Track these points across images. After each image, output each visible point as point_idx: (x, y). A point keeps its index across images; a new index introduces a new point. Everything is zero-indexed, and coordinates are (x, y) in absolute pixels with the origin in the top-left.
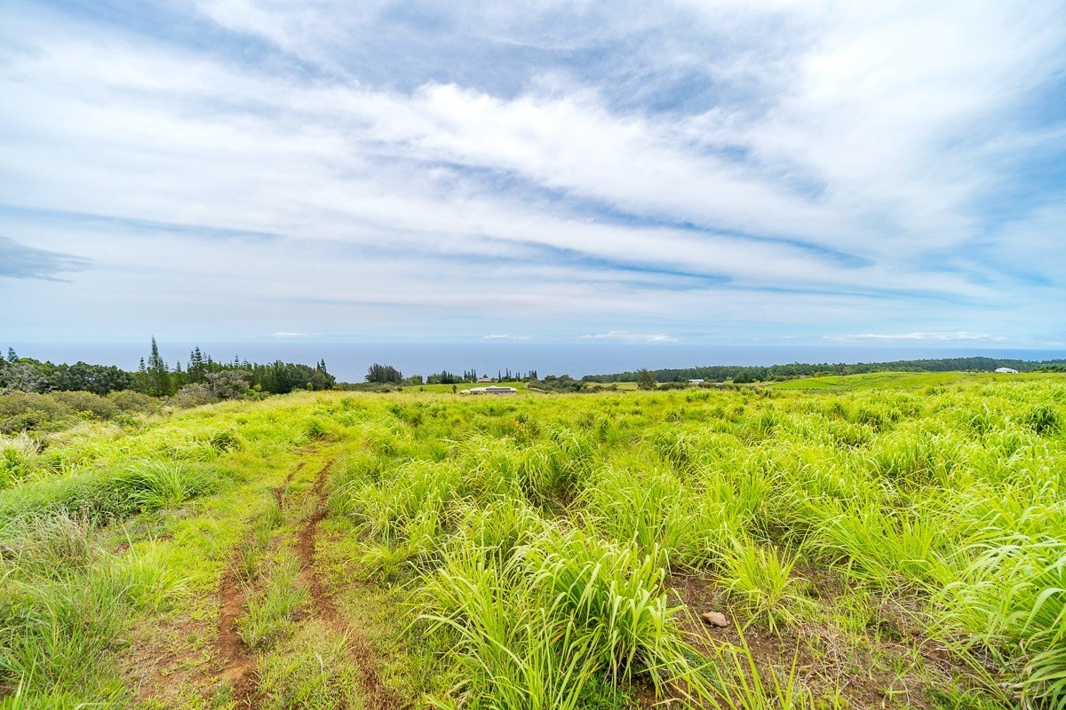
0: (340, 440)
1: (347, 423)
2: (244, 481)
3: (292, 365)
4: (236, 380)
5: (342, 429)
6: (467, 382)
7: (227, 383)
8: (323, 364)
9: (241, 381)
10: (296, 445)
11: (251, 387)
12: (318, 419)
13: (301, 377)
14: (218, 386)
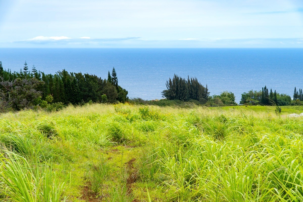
0: (140, 145)
1: (146, 130)
2: (70, 160)
3: (80, 74)
4: (29, 89)
5: (142, 136)
6: (297, 104)
7: (21, 92)
8: (114, 74)
9: (34, 91)
10: (101, 146)
11: (44, 98)
12: (118, 124)
13: (90, 90)
14: (13, 95)
